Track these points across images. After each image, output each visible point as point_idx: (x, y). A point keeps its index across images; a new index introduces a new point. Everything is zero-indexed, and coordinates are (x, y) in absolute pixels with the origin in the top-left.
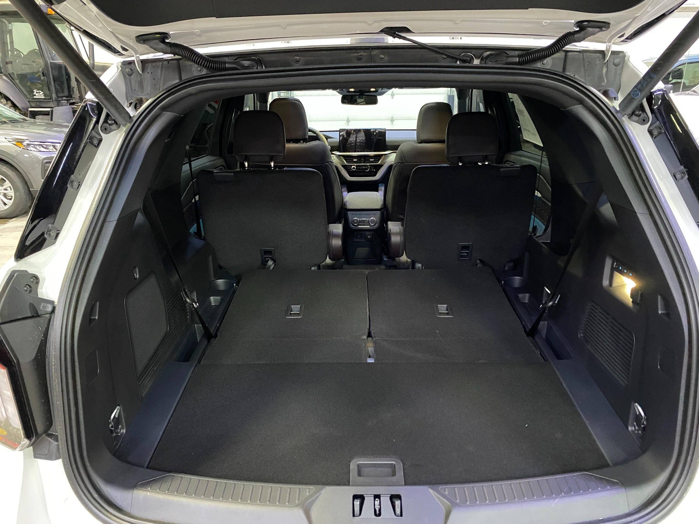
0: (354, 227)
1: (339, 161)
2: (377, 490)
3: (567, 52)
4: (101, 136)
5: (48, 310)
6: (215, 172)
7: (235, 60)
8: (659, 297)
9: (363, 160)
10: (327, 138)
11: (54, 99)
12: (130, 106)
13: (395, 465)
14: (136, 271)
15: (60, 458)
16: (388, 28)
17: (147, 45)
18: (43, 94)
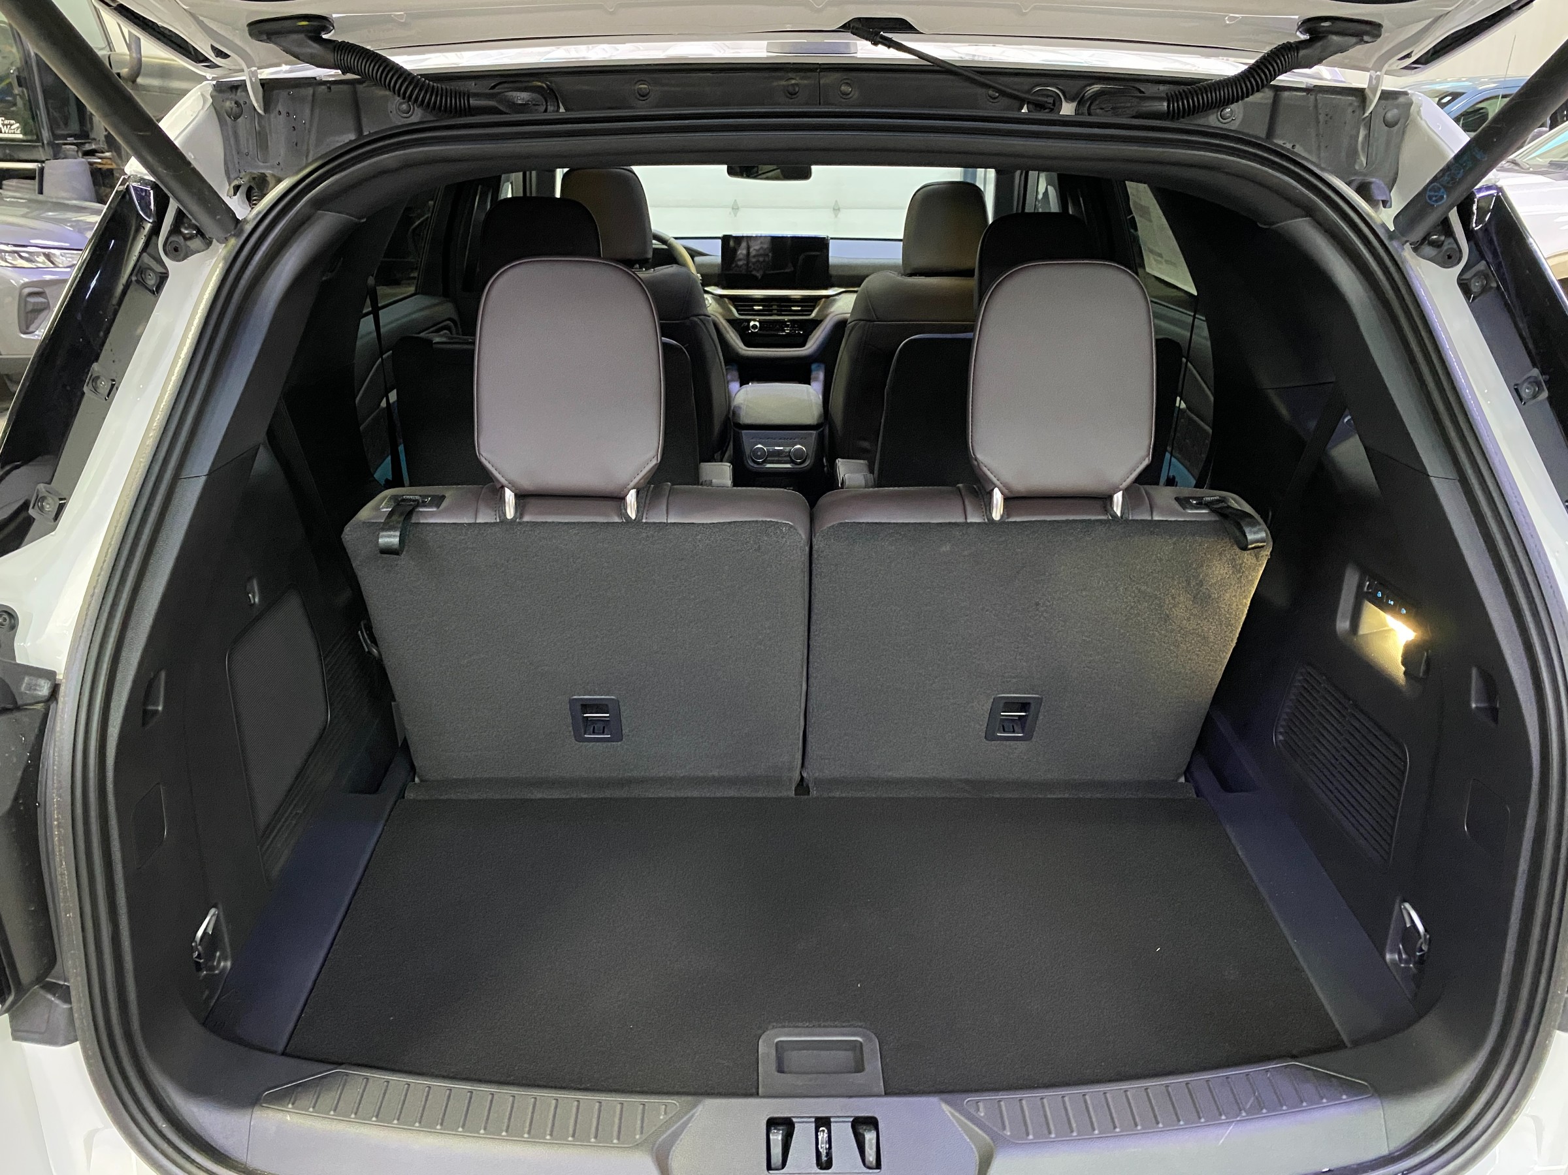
0: (756, 466)
1: (720, 310)
2: (822, 1107)
3: (1279, 89)
4: (165, 268)
5: (40, 693)
6: (435, 343)
7: (493, 87)
8: (1474, 671)
9: (775, 307)
10: (693, 254)
11: (45, 142)
12: (235, 194)
13: (861, 1043)
14: (252, 587)
15: (76, 1040)
16: (859, 19)
17: (275, 43)
18: (18, 128)
